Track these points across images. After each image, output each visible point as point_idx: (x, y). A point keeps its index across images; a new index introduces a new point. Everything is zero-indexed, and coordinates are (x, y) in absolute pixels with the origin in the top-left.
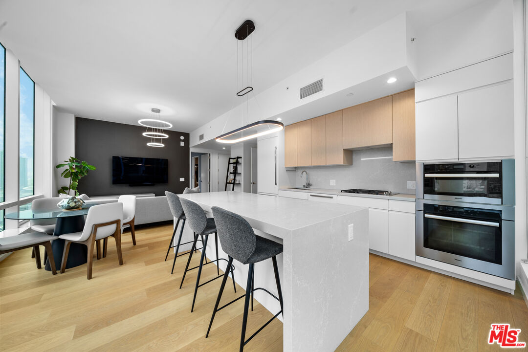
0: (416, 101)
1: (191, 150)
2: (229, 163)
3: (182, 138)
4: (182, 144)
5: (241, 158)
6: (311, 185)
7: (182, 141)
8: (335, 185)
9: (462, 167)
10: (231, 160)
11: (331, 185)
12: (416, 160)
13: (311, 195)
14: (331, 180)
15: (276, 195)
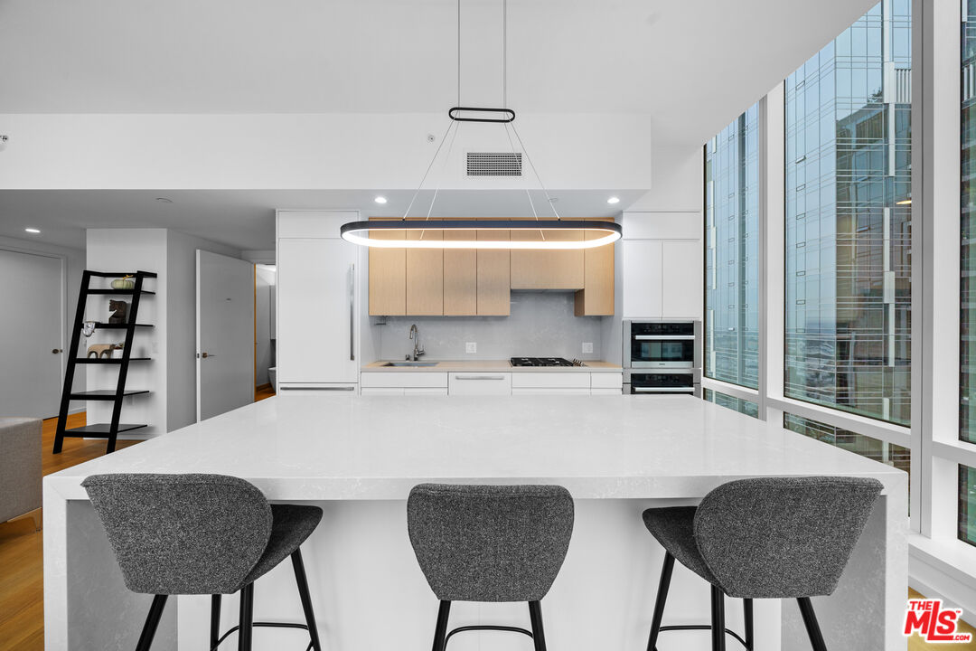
0: (623, 238)
2: (85, 291)
5: (154, 276)
6: (425, 355)
8: (475, 352)
10: (93, 278)
11: (467, 352)
13: (457, 378)
14: (467, 344)
15: (352, 385)
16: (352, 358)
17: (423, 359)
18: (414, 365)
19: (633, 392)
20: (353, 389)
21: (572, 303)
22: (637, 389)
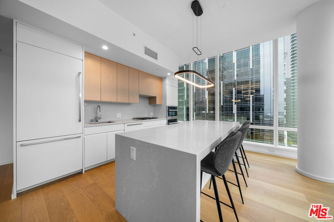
11: (118, 117)
13: (128, 125)
14: (117, 113)
15: (78, 135)
16: (80, 121)
17: (99, 121)
18: (96, 123)
19: (168, 124)
20: (80, 137)
21: (148, 101)
22: (170, 123)
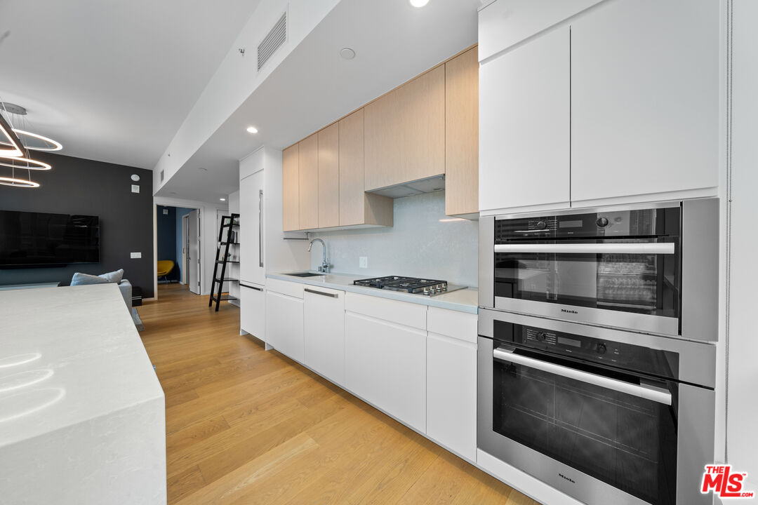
0: (481, 58)
1: (157, 201)
2: (223, 226)
3: (135, 178)
4: (135, 189)
6: (332, 267)
7: (135, 183)
8: (366, 267)
9: (579, 224)
10: (225, 219)
11: (360, 266)
12: (480, 209)
13: (305, 290)
14: (360, 258)
15: (262, 287)
16: (261, 265)
20: (262, 290)
